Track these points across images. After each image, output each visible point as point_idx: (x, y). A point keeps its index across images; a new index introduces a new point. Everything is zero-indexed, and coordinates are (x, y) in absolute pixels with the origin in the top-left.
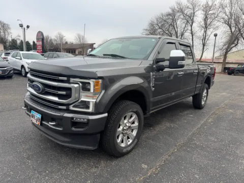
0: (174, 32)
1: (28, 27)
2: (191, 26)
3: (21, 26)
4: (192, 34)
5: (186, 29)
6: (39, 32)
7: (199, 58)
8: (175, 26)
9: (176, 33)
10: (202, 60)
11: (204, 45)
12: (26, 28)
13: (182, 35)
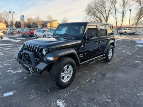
0: (104, 10)
1: (14, 12)
2: (115, 5)
3: (10, 12)
4: (115, 10)
5: (112, 7)
6: (22, 15)
7: (120, 25)
8: (105, 7)
9: (106, 11)
10: (122, 27)
11: (123, 17)
12: (13, 13)
13: (109, 11)
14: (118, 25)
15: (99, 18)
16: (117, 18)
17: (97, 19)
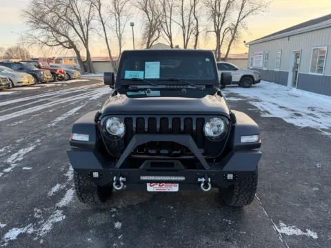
0: (75, 17)
2: (99, 11)
4: (102, 21)
5: (91, 14)
8: (75, 9)
9: (79, 19)
11: (120, 39)
13: (88, 23)
14: (112, 55)
15: (67, 37)
16: (108, 41)
17: (63, 39)
